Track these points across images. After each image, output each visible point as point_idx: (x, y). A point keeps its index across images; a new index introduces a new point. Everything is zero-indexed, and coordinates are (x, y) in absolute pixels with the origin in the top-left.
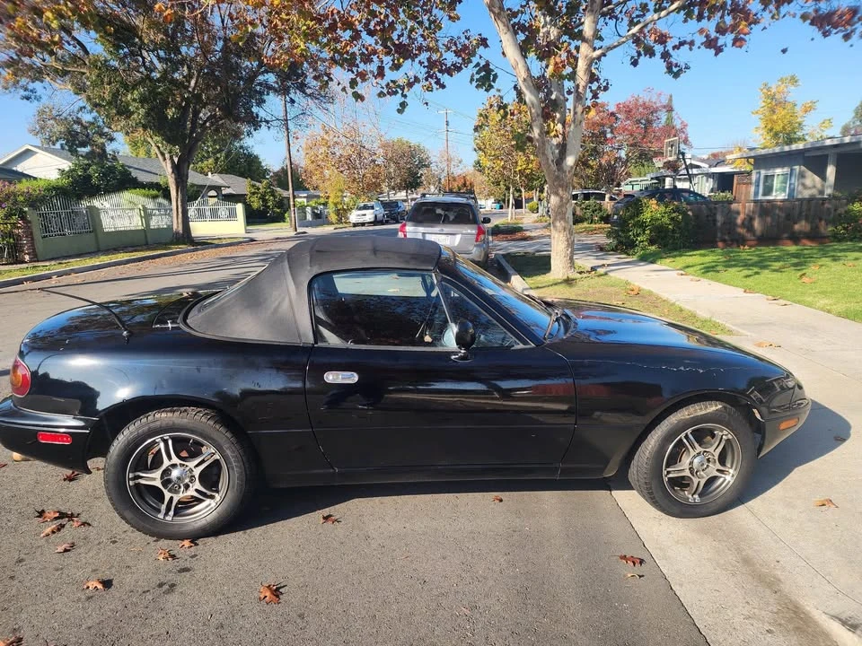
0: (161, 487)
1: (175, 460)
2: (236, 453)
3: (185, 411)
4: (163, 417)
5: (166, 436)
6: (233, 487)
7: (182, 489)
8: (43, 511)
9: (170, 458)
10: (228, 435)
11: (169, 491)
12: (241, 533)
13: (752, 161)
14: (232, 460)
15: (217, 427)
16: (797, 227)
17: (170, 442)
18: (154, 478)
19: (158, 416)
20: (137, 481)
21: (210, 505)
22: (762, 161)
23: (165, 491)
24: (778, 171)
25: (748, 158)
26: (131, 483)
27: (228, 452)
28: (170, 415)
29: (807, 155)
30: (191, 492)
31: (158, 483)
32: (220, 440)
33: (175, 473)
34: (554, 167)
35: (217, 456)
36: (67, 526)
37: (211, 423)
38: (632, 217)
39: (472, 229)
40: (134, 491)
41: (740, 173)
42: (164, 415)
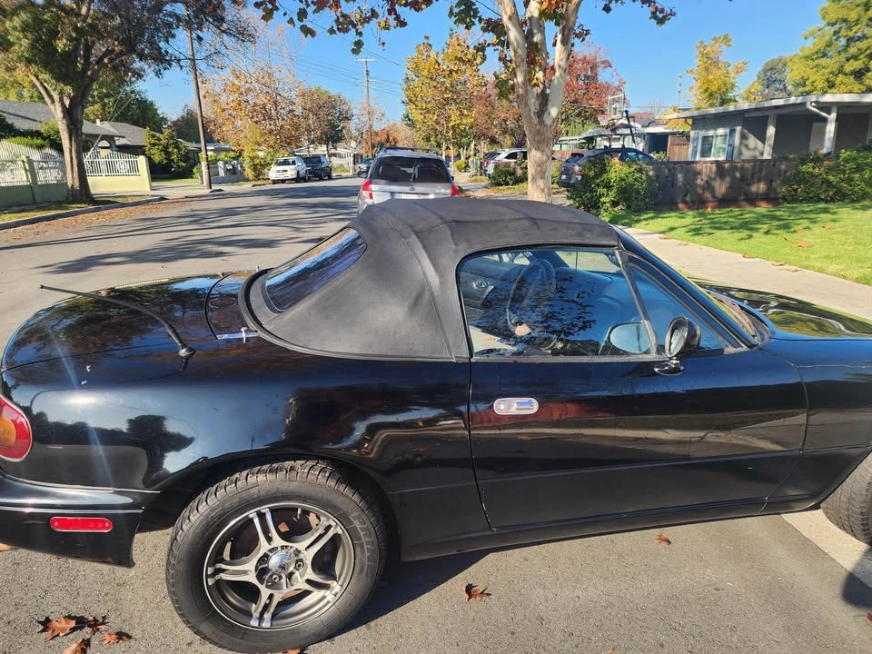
0: (255, 582)
1: (278, 541)
2: (368, 524)
3: (292, 468)
4: (258, 480)
5: (265, 509)
6: (361, 571)
7: (284, 580)
8: (48, 620)
9: (269, 539)
10: (356, 498)
11: (267, 587)
12: (363, 628)
13: (690, 121)
14: (362, 534)
15: (341, 488)
16: (754, 188)
17: (269, 517)
18: (246, 571)
19: (252, 479)
20: (218, 577)
21: (324, 597)
22: (700, 121)
23: (262, 588)
24: (721, 131)
25: (686, 118)
26: (211, 582)
27: (357, 524)
28: (270, 477)
29: (747, 115)
30: (300, 584)
31: (251, 578)
32: (343, 507)
33: (274, 561)
34: (535, 120)
35: (337, 529)
36: (94, 642)
37: (332, 483)
38: (597, 176)
39: (446, 188)
40: (215, 593)
41: (673, 134)
42: (261, 478)
